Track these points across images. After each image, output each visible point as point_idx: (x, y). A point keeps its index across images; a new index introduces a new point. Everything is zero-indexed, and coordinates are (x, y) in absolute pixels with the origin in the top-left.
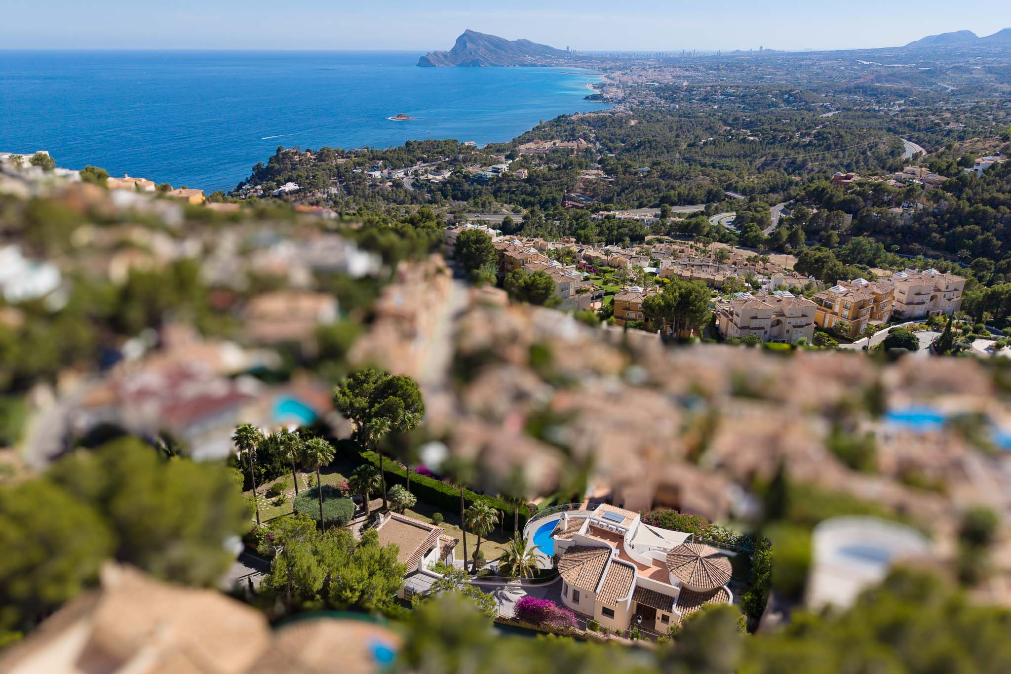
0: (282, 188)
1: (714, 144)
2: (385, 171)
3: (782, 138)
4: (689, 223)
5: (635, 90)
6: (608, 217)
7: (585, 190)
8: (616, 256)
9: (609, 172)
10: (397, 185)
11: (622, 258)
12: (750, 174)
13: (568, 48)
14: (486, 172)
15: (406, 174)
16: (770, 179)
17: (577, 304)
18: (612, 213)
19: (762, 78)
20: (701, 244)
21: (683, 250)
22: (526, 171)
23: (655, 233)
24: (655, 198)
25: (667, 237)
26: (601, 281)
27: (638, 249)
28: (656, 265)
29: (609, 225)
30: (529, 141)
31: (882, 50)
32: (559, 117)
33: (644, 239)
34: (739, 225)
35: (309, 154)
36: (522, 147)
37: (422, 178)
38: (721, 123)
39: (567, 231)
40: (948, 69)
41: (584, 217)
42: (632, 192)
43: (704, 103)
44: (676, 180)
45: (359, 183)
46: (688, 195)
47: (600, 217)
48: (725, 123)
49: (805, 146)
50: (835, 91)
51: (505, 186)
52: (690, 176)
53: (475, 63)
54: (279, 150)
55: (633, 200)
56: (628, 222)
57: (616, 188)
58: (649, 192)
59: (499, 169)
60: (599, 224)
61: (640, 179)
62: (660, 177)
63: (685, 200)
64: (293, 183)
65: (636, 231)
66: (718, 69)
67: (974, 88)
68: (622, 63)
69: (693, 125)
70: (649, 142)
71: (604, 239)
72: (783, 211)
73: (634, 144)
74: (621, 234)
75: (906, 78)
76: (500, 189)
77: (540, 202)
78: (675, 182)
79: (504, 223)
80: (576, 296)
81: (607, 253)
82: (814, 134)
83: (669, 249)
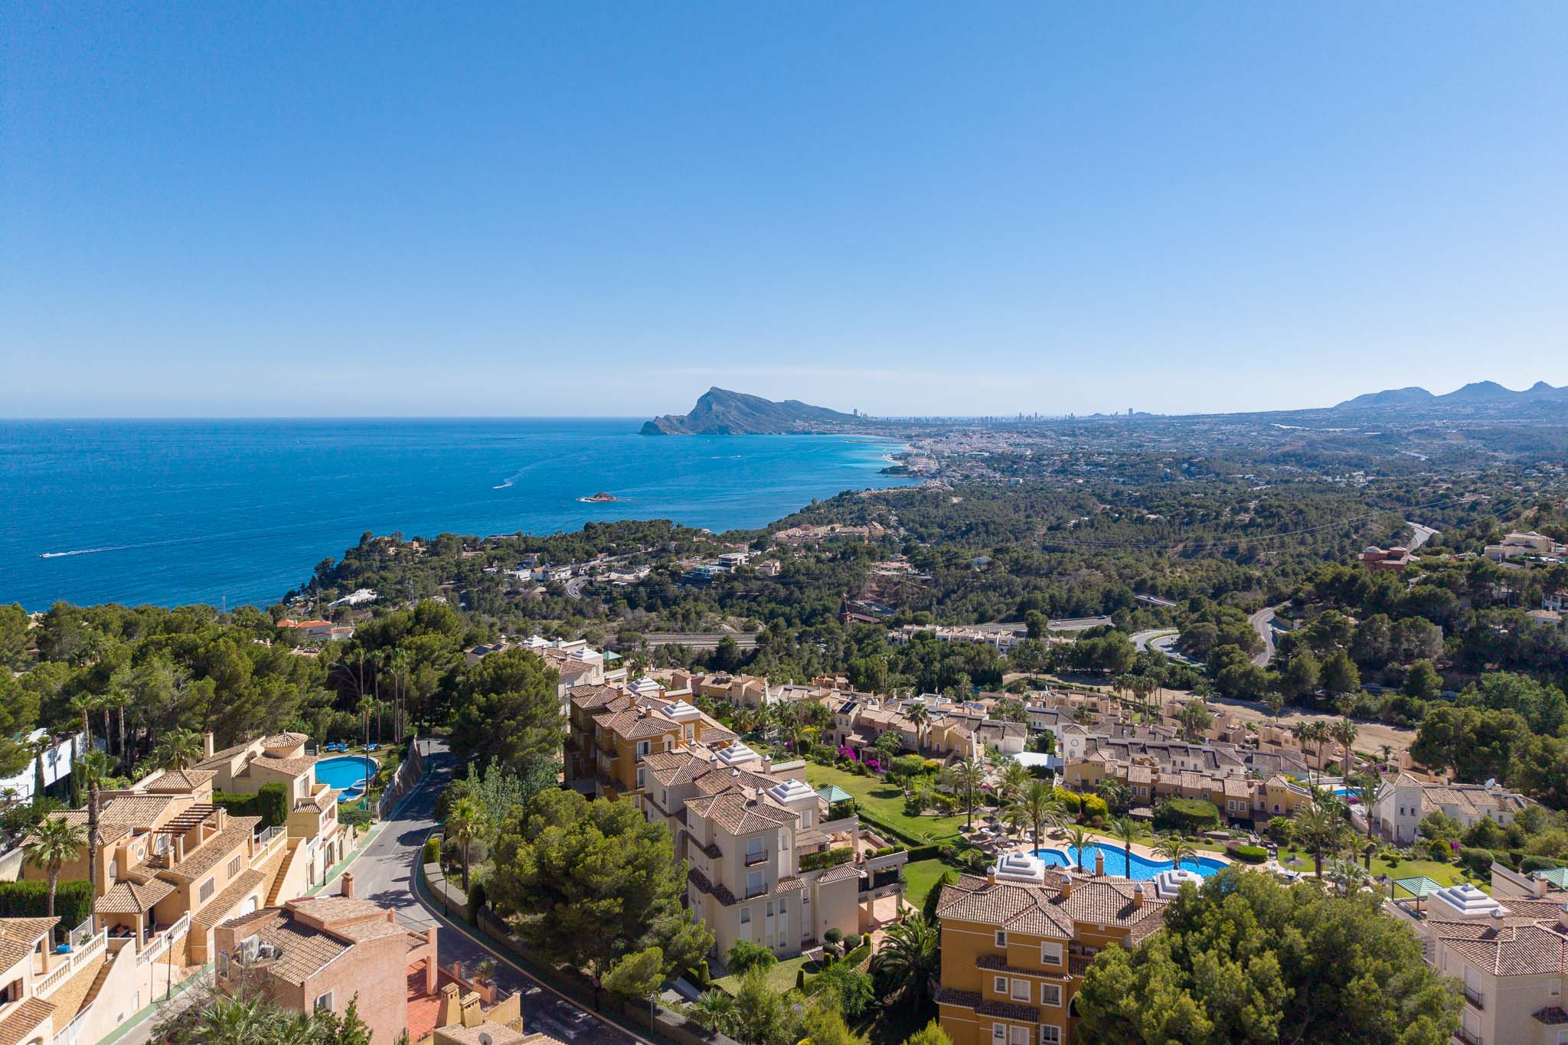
0: (347, 598)
1: (1092, 526)
2: (539, 570)
3: (1203, 516)
4: (1094, 647)
5: (955, 461)
6: (920, 636)
7: (881, 594)
8: (940, 724)
9: (921, 566)
10: (555, 591)
11: (957, 729)
12: (1173, 565)
13: (855, 411)
14: (708, 566)
15: (575, 574)
16: (1211, 574)
17: (807, 907)
18: (928, 628)
19: (1140, 446)
20: (1131, 692)
21: (1094, 704)
22: (778, 564)
23: (1021, 667)
24: (1006, 604)
25: (1048, 677)
26: (899, 803)
27: (992, 702)
28: (1043, 745)
29: (922, 651)
30: (792, 526)
31: (1304, 412)
32: (841, 495)
33: (1001, 681)
34: (1191, 651)
35: (416, 544)
36: (781, 535)
37: (599, 578)
38: (1094, 499)
39: (840, 664)
40: (1409, 434)
41: (875, 638)
42: (964, 597)
43: (1062, 476)
44: (1041, 576)
45: (488, 590)
46: (1068, 601)
47: (905, 637)
48: (1103, 500)
49: (1245, 527)
50: (1256, 461)
51: (739, 587)
52: (1065, 570)
53: (724, 430)
54: (364, 538)
55: (967, 611)
56: (962, 645)
57: (934, 591)
58: (993, 596)
59: (730, 560)
60: (904, 649)
61: (975, 576)
62: (1011, 572)
63: (1064, 610)
64: (370, 591)
65: (981, 663)
66: (1074, 435)
67: (1458, 457)
68: (934, 429)
69: (1051, 502)
70: (984, 524)
71: (913, 680)
72: (1273, 622)
73: (960, 528)
74: (951, 670)
75: (1352, 444)
76: (730, 594)
77: (800, 615)
78: (1039, 580)
79: (720, 649)
80: (803, 879)
81: (916, 715)
82: (1255, 509)
83: (1061, 702)
